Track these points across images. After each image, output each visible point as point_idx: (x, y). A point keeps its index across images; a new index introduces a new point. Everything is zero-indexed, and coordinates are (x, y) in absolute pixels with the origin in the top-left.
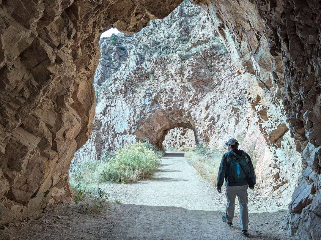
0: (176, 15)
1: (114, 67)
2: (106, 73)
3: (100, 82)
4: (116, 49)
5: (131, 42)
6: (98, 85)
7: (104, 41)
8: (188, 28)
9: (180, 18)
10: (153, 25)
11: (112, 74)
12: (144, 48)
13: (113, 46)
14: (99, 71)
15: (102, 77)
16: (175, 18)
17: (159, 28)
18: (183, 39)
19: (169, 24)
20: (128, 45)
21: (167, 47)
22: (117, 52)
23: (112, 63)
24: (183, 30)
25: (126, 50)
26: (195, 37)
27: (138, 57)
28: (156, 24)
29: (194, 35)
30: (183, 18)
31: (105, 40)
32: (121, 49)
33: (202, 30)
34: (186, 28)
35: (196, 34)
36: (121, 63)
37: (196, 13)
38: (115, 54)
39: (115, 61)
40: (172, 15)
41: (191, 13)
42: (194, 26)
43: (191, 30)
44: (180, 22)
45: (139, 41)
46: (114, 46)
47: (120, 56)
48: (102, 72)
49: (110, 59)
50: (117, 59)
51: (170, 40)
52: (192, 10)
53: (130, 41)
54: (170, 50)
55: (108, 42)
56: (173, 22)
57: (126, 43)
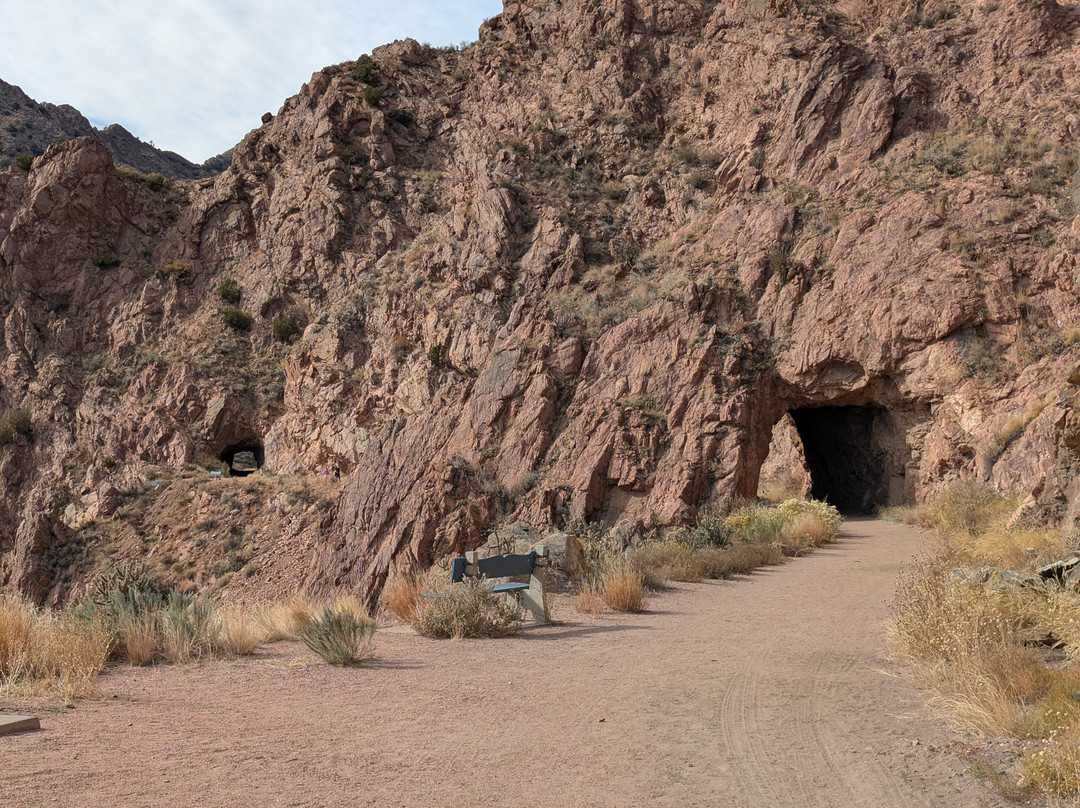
0: (609, 25)
1: (382, 194)
2: (354, 215)
3: (335, 247)
4: (382, 125)
5: (433, 93)
6: (329, 259)
7: (328, 82)
8: (659, 92)
9: (628, 36)
10: (518, 34)
11: (377, 218)
12: (517, 158)
13: (365, 108)
14: (330, 206)
15: (343, 230)
16: (608, 35)
17: (544, 57)
18: (644, 130)
19: (587, 55)
20: (423, 102)
21: (592, 158)
22: (385, 133)
23: (371, 174)
24: (642, 100)
25: (418, 126)
26: (682, 127)
27: (505, 196)
28: (526, 29)
29: (679, 122)
30: (637, 38)
31: (335, 81)
32: (398, 120)
33: (705, 107)
34: (651, 91)
35: (685, 119)
36: (404, 178)
37: (681, 24)
38: (380, 141)
39: (381, 168)
40: (595, 22)
41: (664, 23)
42: (678, 87)
43: (670, 100)
44: (627, 51)
45: (463, 89)
46: (372, 111)
47: (397, 149)
48: (339, 213)
49: (363, 160)
50: (389, 159)
51: (601, 130)
52: (667, 13)
53: (428, 87)
54: (601, 168)
55: (348, 91)
56: (601, 49)
57: (414, 93)
